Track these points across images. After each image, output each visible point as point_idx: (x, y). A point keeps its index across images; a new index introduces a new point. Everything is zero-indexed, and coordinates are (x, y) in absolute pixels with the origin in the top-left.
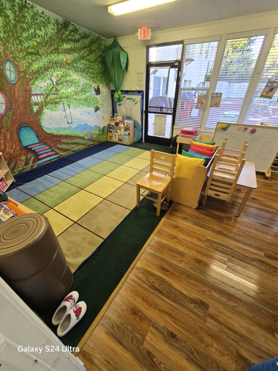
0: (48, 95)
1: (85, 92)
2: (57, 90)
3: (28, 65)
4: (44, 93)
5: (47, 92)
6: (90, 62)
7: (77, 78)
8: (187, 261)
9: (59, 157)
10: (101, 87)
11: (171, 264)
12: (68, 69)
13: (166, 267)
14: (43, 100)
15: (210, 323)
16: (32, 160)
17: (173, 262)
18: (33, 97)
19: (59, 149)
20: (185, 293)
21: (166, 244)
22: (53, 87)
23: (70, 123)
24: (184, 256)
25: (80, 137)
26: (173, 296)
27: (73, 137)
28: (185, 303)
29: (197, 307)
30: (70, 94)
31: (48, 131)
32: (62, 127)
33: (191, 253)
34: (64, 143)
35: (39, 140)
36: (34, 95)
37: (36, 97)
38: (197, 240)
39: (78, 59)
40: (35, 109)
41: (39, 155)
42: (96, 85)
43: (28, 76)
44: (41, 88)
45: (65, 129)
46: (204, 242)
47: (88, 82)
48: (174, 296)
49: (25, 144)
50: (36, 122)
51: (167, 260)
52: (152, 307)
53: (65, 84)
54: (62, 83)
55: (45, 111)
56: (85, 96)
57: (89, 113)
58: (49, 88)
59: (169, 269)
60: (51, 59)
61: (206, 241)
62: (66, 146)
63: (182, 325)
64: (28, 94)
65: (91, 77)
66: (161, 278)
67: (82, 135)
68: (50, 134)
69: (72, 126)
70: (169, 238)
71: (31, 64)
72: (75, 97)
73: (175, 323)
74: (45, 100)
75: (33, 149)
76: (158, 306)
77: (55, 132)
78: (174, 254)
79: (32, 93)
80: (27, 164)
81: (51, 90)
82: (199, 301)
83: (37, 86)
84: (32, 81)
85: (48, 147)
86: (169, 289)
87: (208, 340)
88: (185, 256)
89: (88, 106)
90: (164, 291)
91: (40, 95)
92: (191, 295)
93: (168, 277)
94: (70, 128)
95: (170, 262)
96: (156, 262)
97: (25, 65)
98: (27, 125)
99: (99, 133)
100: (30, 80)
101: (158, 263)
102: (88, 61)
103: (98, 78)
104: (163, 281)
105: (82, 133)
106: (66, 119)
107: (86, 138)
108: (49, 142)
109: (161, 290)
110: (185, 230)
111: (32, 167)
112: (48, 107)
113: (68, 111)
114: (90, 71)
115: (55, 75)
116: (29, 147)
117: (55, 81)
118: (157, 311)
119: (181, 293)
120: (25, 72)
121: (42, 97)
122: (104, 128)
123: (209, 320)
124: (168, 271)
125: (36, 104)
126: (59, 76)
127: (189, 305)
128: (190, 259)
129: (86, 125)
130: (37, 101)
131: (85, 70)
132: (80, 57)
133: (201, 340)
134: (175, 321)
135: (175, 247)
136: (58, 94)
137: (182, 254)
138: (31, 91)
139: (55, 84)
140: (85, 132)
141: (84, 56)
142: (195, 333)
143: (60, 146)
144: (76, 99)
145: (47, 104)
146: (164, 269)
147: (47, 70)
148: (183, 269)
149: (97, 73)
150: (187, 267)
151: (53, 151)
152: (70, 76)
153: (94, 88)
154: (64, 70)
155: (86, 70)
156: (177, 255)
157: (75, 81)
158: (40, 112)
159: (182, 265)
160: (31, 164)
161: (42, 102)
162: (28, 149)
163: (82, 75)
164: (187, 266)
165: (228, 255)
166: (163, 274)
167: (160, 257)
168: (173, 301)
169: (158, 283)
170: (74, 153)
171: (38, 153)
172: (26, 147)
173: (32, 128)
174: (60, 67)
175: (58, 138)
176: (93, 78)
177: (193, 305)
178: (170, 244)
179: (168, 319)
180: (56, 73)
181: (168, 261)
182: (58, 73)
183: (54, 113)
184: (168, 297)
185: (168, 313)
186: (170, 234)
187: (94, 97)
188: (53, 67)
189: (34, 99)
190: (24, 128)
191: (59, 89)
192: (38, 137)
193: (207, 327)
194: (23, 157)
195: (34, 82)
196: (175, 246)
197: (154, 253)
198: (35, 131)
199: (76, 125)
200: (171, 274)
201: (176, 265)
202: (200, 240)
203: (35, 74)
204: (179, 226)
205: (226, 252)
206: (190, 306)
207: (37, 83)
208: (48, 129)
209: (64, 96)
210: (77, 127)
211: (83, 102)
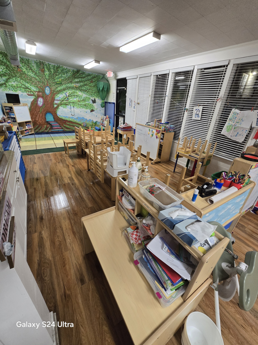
0: (63, 101)
2: (68, 99)
4: (61, 100)
5: (63, 99)
6: (90, 87)
7: (81, 94)
9: (63, 131)
10: (96, 100)
12: (76, 90)
14: (60, 103)
16: (49, 128)
18: (55, 101)
19: (64, 126)
22: (66, 98)
23: (73, 115)
25: (78, 123)
27: (74, 122)
30: (75, 101)
31: (59, 117)
32: (68, 116)
34: (68, 124)
35: (54, 120)
36: (56, 100)
37: (56, 101)
40: (55, 106)
41: (53, 127)
42: (94, 98)
44: (60, 97)
45: (69, 117)
47: (88, 96)
49: (47, 120)
50: (55, 112)
53: (73, 96)
54: (71, 96)
55: (60, 107)
56: (85, 103)
57: (86, 112)
58: (64, 98)
60: (67, 86)
62: (69, 126)
64: (53, 99)
65: (90, 94)
69: (74, 117)
71: (57, 88)
72: (78, 103)
74: (61, 103)
75: (51, 123)
77: (64, 118)
79: (55, 99)
80: (46, 129)
81: (65, 98)
83: (58, 97)
84: (56, 95)
85: (58, 124)
91: (59, 100)
94: (73, 118)
98: (50, 112)
99: (92, 124)
100: (55, 94)
103: (95, 95)
105: (80, 122)
106: (71, 113)
107: (82, 125)
108: (59, 122)
111: (48, 131)
112: (62, 106)
113: (72, 109)
115: (68, 92)
116: (49, 122)
117: (67, 95)
120: (54, 91)
121: (60, 101)
122: (96, 122)
125: (56, 104)
126: (70, 93)
129: (83, 118)
130: (57, 103)
132: (84, 84)
136: (68, 101)
138: (55, 98)
139: (67, 96)
140: (83, 122)
143: (65, 125)
144: (78, 104)
145: (61, 104)
147: (64, 90)
149: (95, 92)
151: (60, 127)
152: (76, 93)
153: (92, 99)
154: (74, 90)
155: (88, 91)
157: (79, 95)
158: (57, 107)
160: (48, 130)
161: (59, 104)
162: (48, 123)
163: (84, 93)
170: (72, 131)
171: (53, 126)
172: (47, 122)
173: (52, 114)
174: (71, 89)
175: (64, 121)
176: (92, 94)
182: (70, 91)
183: (64, 109)
188: (68, 89)
189: (56, 102)
190: (48, 113)
191: (69, 98)
192: (54, 118)
194: (45, 126)
195: (57, 95)
198: (53, 115)
199: (77, 117)
203: (58, 91)
207: (58, 95)
208: (60, 116)
209: (71, 102)
210: (77, 118)
211: (83, 106)
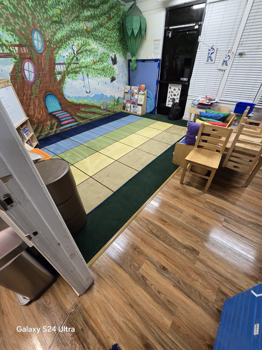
0: (69, 64)
1: (102, 61)
2: (77, 59)
3: (53, 34)
4: (66, 62)
5: (69, 61)
6: (108, 30)
7: (96, 47)
9: (78, 124)
10: (117, 56)
12: (88, 38)
14: (65, 69)
16: (56, 125)
18: (56, 66)
19: (79, 117)
22: (74, 57)
23: (88, 92)
25: (96, 107)
27: (90, 106)
30: (89, 64)
31: (69, 100)
32: (81, 96)
34: (83, 112)
35: (62, 107)
36: (57, 64)
37: (59, 66)
39: (97, 27)
40: (59, 77)
41: (61, 122)
42: (114, 54)
43: (52, 46)
44: (64, 57)
45: (83, 98)
47: (106, 51)
49: (50, 110)
50: (59, 91)
53: (84, 53)
54: (82, 52)
55: (67, 80)
56: (102, 66)
57: (106, 83)
58: (71, 58)
60: (73, 27)
62: (84, 115)
64: (53, 63)
65: (109, 45)
67: (98, 105)
68: (70, 103)
69: (90, 96)
71: (55, 34)
72: (93, 66)
74: (67, 69)
75: (57, 115)
77: (75, 101)
79: (56, 62)
80: (51, 129)
81: (73, 59)
83: (61, 55)
84: (56, 51)
85: (69, 115)
89: (105, 76)
91: (62, 64)
94: (88, 97)
97: (50, 34)
98: (52, 93)
99: (113, 103)
100: (55, 49)
102: (106, 29)
103: (116, 47)
105: (99, 102)
106: (84, 88)
107: (102, 108)
108: (69, 109)
111: (56, 131)
112: (69, 76)
113: (86, 80)
114: (108, 39)
115: (75, 44)
116: (53, 114)
117: (75, 50)
120: (50, 41)
121: (64, 66)
122: (118, 98)
125: (60, 73)
126: (80, 45)
129: (102, 94)
130: (60, 70)
131: (103, 38)
132: (99, 24)
136: (78, 63)
138: (55, 60)
139: (76, 53)
140: (102, 102)
141: (103, 24)
143: (79, 114)
144: (94, 69)
145: (68, 73)
147: (69, 39)
149: (115, 42)
151: (73, 118)
152: (89, 45)
153: (112, 57)
154: (84, 39)
155: (105, 39)
157: (94, 50)
158: (62, 80)
160: (55, 130)
161: (64, 71)
162: (52, 115)
163: (100, 44)
170: (90, 121)
171: (61, 120)
172: (51, 114)
173: (56, 96)
174: (80, 35)
175: (77, 107)
176: (110, 46)
180: (77, 42)
182: (78, 42)
183: (74, 83)
187: (111, 67)
188: (74, 36)
189: (58, 68)
190: (49, 96)
191: (79, 58)
192: (60, 104)
194: (49, 123)
195: (58, 51)
198: (58, 99)
199: (93, 95)
203: (58, 43)
207: (60, 52)
208: (69, 97)
209: (83, 65)
210: (94, 97)
211: (100, 72)
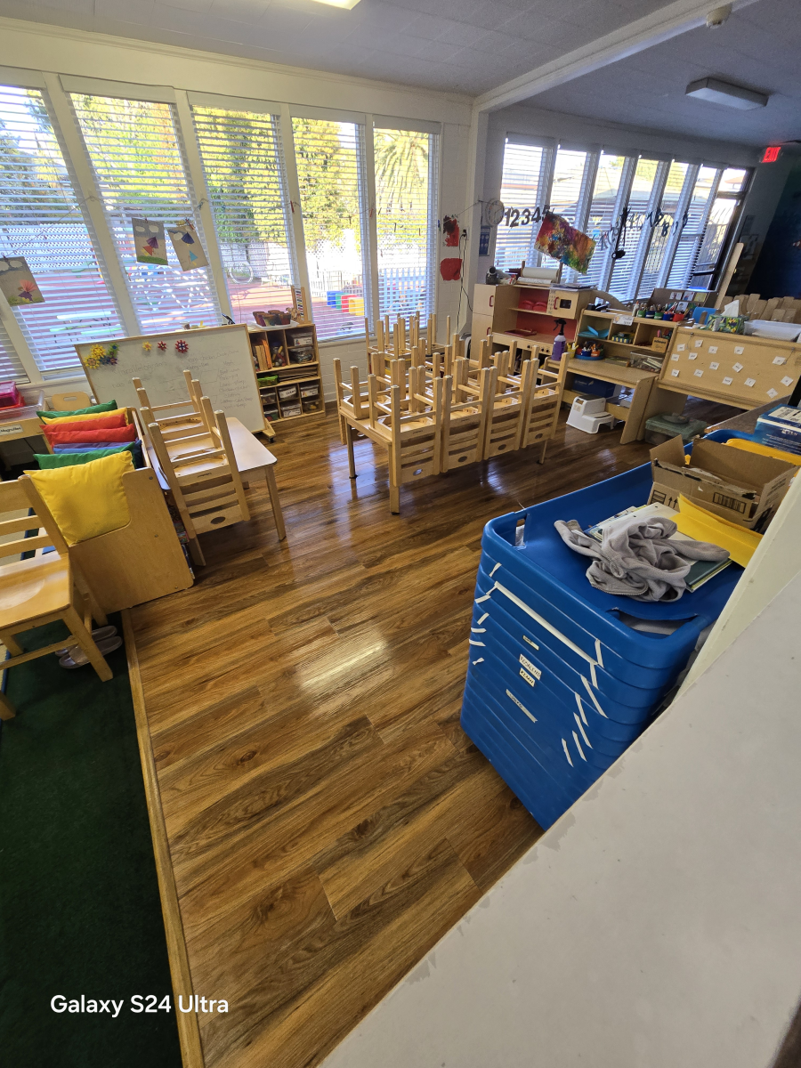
8: (272, 694)
11: (247, 736)
13: (240, 752)
15: (389, 736)
17: (248, 726)
20: (319, 745)
21: (197, 715)
24: (258, 693)
26: (304, 779)
28: (332, 761)
29: (354, 742)
33: (264, 675)
38: (253, 641)
46: (271, 631)
48: (307, 776)
51: (231, 739)
52: (288, 848)
59: (252, 747)
61: (271, 627)
63: (360, 795)
66: (254, 780)
70: (192, 693)
73: (348, 808)
76: (298, 830)
78: (234, 712)
82: (348, 729)
86: (288, 778)
87: (402, 760)
88: (260, 689)
90: (283, 792)
92: (329, 738)
93: (265, 761)
95: (242, 735)
96: (211, 771)
101: (220, 767)
104: (261, 780)
109: (275, 798)
110: (212, 646)
118: (304, 840)
119: (313, 754)
123: (381, 734)
124: (254, 753)
127: (341, 755)
128: (273, 684)
133: (397, 772)
134: (346, 806)
135: (225, 695)
137: (252, 694)
142: (384, 776)
146: (242, 760)
148: (277, 715)
150: (281, 704)
156: (244, 706)
159: (270, 712)
164: (281, 700)
165: (324, 613)
166: (250, 770)
167: (211, 750)
168: (314, 784)
169: (257, 798)
177: (346, 747)
178: (207, 704)
179: (331, 821)
181: (236, 737)
184: (299, 792)
185: (324, 813)
186: (184, 686)
193: (389, 745)
196: (221, 694)
197: (187, 761)
200: (265, 750)
201: (257, 725)
202: (260, 635)
204: (192, 651)
205: (317, 613)
206: (344, 754)
